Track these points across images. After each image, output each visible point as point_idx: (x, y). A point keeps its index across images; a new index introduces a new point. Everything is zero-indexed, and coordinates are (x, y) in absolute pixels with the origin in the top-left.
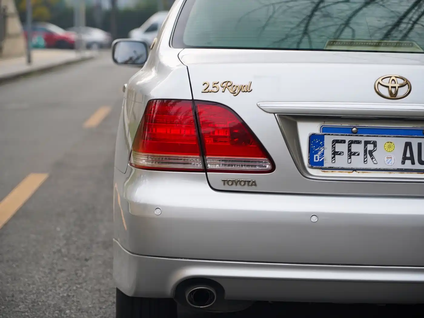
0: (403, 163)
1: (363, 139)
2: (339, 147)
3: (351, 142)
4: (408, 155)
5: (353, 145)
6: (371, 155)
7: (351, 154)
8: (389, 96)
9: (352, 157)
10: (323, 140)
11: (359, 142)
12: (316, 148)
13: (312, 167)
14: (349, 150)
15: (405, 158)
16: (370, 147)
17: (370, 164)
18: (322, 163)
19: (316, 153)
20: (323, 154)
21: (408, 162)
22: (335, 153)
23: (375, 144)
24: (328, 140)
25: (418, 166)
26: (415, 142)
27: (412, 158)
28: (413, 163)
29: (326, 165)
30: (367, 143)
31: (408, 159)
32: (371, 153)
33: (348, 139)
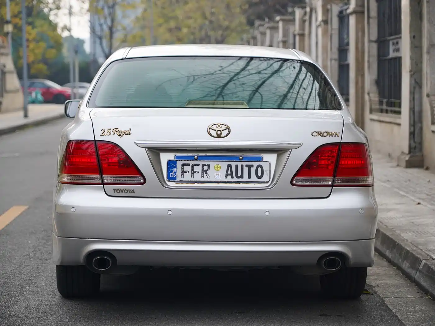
0: (226, 177)
1: (201, 163)
2: (186, 168)
3: (194, 165)
4: (229, 172)
5: (194, 167)
6: (206, 173)
7: (193, 172)
8: (216, 136)
9: (194, 174)
10: (176, 164)
11: (198, 165)
12: (171, 169)
13: (169, 181)
14: (192, 170)
15: (227, 174)
16: (205, 168)
17: (205, 179)
18: (175, 178)
19: (172, 172)
20: (176, 172)
21: (229, 177)
22: (183, 172)
23: (208, 166)
24: (179, 164)
25: (235, 179)
26: (233, 164)
27: (232, 175)
28: (232, 177)
29: (178, 179)
30: (203, 165)
31: (229, 175)
32: (206, 171)
33: (191, 163)
